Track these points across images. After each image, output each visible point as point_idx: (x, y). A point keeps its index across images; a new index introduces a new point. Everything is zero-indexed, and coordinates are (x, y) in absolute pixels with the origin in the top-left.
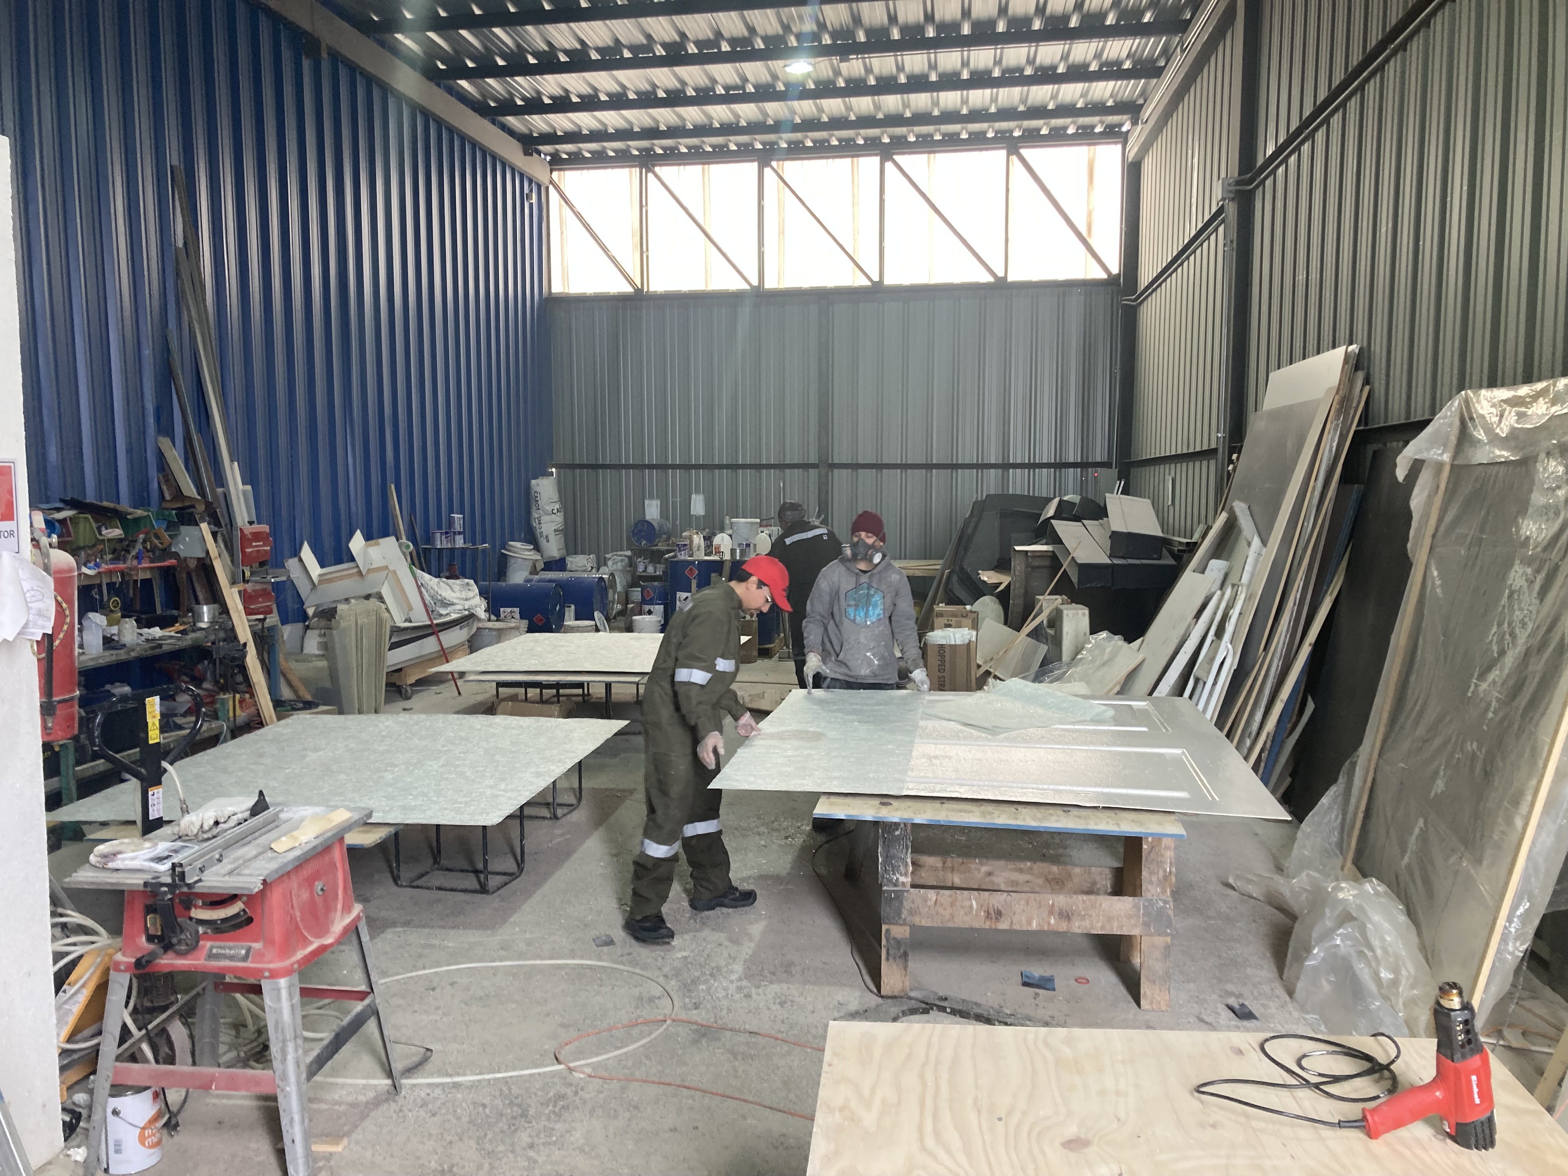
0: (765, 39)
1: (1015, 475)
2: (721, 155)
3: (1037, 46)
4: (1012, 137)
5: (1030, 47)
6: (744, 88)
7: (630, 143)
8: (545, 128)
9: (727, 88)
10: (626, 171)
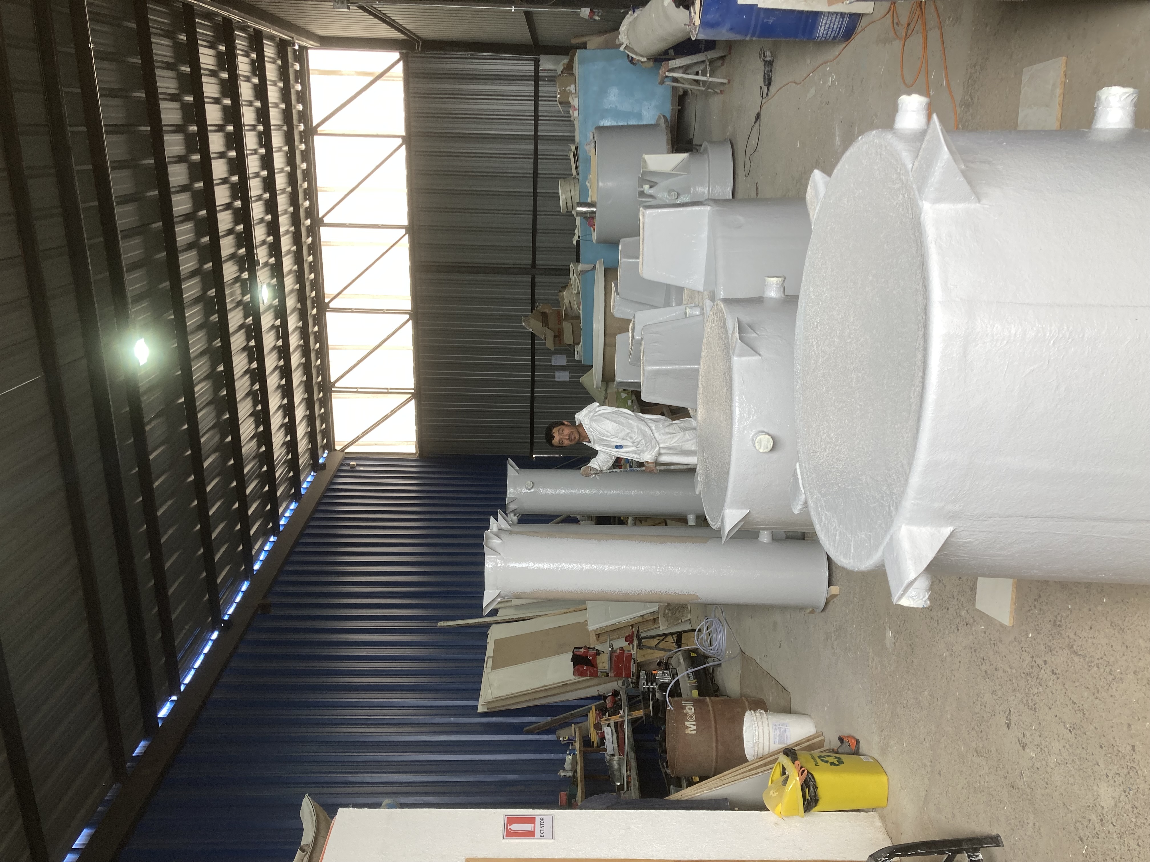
0: (246, 317)
1: (543, 131)
2: (321, 336)
3: (245, 125)
4: (304, 131)
5: (245, 130)
6: (278, 327)
7: (315, 399)
8: (307, 455)
9: (278, 339)
10: (333, 400)
